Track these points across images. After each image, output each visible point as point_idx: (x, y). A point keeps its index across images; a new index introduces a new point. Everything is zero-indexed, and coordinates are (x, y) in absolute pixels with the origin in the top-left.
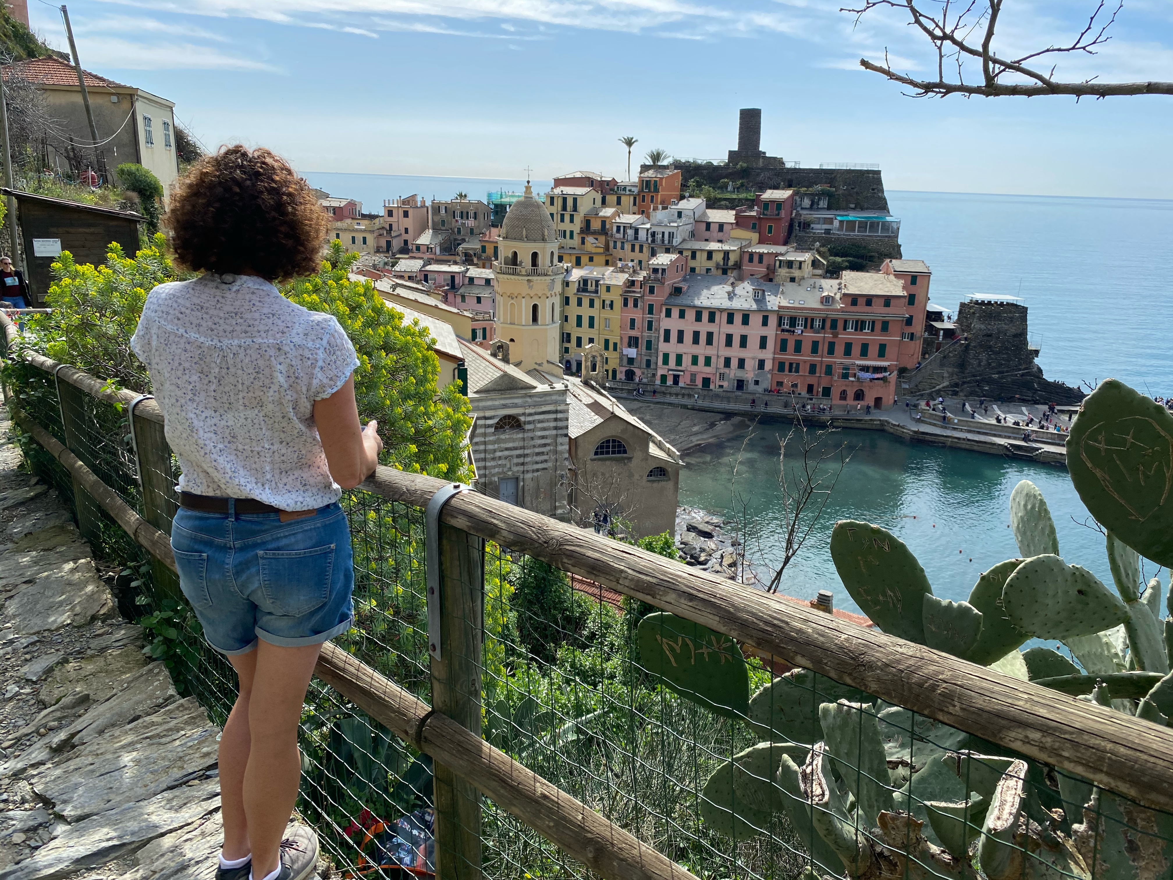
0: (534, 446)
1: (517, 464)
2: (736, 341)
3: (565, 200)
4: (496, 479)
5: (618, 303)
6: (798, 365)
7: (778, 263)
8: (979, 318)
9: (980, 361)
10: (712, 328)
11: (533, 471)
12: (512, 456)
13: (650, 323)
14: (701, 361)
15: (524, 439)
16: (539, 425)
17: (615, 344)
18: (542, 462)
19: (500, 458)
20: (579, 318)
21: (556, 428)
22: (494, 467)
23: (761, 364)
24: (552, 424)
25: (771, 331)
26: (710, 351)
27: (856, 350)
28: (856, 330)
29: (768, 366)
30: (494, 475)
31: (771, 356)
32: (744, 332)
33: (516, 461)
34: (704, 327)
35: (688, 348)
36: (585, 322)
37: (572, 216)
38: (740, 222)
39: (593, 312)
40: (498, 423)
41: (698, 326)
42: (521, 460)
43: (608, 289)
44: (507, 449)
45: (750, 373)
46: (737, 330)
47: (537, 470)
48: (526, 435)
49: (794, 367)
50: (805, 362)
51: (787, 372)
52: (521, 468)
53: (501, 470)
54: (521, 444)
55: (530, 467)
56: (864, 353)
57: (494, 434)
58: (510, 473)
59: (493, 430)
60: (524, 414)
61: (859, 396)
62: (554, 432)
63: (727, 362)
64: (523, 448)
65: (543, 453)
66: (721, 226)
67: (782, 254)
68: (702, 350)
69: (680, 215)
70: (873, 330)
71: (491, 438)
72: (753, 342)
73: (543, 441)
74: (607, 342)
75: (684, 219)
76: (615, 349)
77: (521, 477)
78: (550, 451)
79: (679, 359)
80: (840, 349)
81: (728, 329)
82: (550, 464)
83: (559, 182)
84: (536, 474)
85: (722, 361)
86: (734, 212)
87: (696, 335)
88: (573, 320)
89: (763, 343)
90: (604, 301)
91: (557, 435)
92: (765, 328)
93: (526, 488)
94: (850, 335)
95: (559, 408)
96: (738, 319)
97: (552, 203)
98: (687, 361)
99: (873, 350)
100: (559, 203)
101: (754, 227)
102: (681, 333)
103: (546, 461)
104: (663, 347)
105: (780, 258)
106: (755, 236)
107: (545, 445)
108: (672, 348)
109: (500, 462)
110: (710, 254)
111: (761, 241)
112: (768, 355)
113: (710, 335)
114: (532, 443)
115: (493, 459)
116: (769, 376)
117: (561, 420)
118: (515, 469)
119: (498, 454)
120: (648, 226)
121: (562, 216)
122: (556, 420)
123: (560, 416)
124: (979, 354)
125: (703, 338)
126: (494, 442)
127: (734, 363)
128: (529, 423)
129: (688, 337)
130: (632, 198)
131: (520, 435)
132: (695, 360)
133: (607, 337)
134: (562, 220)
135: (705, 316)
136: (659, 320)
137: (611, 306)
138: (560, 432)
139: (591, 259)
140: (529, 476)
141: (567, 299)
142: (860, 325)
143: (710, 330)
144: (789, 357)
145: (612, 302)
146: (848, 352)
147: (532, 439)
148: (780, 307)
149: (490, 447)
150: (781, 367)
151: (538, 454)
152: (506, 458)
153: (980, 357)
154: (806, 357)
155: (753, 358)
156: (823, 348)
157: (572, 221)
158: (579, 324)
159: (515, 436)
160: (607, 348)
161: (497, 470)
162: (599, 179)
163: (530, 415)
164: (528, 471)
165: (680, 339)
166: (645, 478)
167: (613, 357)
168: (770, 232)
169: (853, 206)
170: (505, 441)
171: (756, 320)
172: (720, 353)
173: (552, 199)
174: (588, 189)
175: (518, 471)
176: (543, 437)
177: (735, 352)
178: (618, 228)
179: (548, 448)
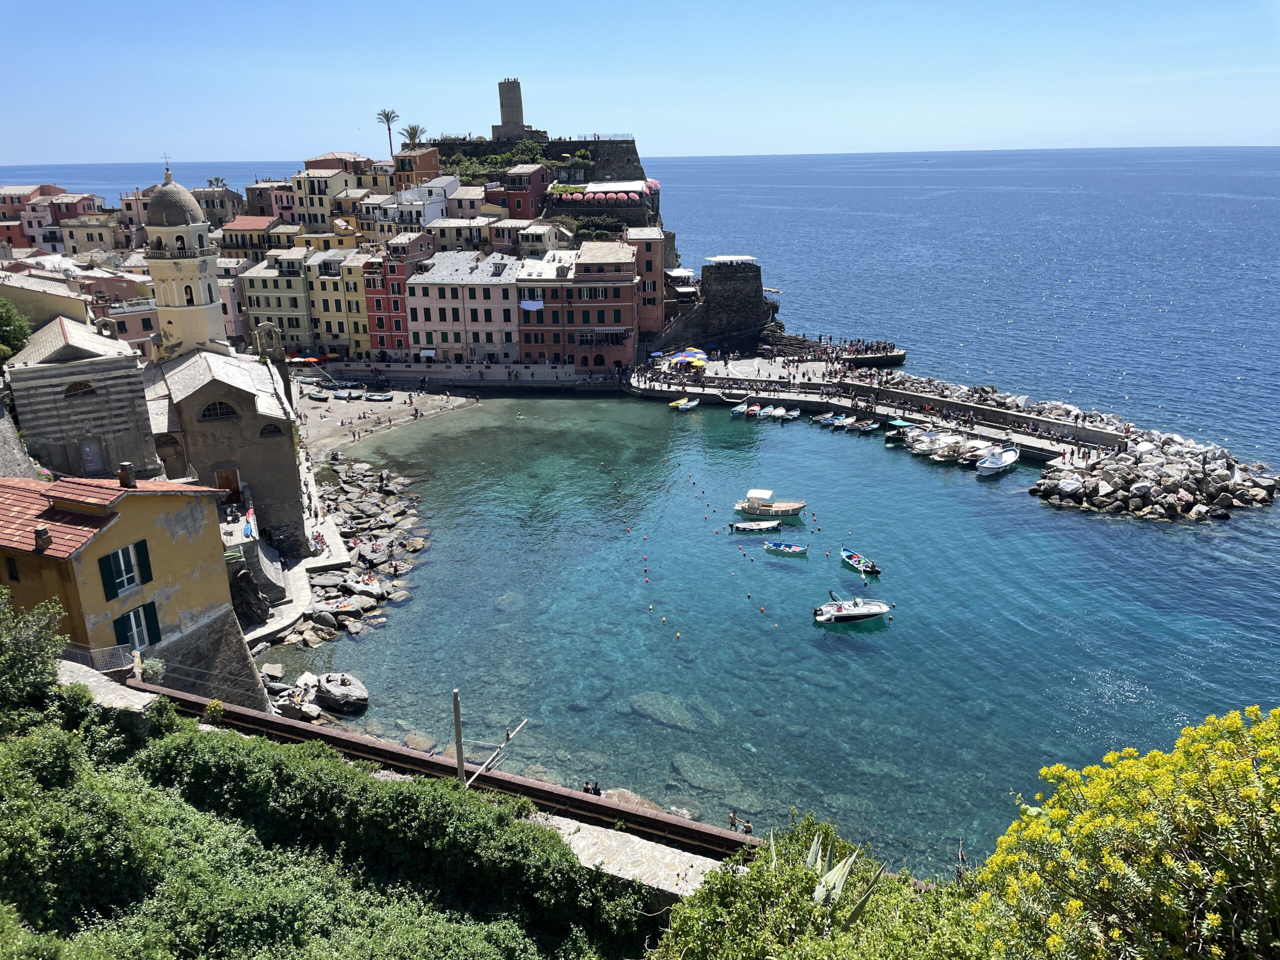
0: (110, 409)
1: (96, 427)
2: (481, 315)
3: (312, 183)
4: (76, 441)
5: (361, 287)
6: (542, 335)
7: (520, 237)
8: (715, 279)
9: (721, 320)
10: (457, 304)
11: (114, 432)
12: (88, 419)
13: (396, 302)
14: (451, 337)
15: (97, 403)
16: (112, 390)
17: (364, 326)
18: (122, 423)
19: (76, 422)
20: (326, 302)
21: (130, 391)
22: (72, 430)
23: (508, 336)
24: (126, 388)
25: (511, 304)
26: (458, 327)
27: (594, 317)
28: (591, 298)
29: (515, 338)
30: (74, 437)
31: (516, 329)
32: (487, 306)
33: (93, 423)
34: (449, 304)
35: (436, 325)
36: (332, 306)
37: (321, 200)
38: (489, 198)
39: (340, 295)
40: (68, 390)
41: (442, 304)
42: (99, 422)
43: (350, 271)
44: (81, 413)
45: (498, 346)
46: (480, 304)
47: (119, 431)
48: (99, 399)
49: (539, 338)
50: (548, 331)
51: (533, 343)
52: (101, 430)
53: (79, 432)
54: (96, 407)
55: (111, 428)
56: (601, 320)
57: (64, 400)
58: (89, 435)
59: (63, 396)
60: (94, 380)
61: (600, 360)
62: (130, 395)
63: (476, 336)
64: (97, 411)
65: (121, 415)
66: (472, 203)
67: (524, 229)
68: (449, 327)
69: (430, 193)
70: (606, 297)
71: (62, 404)
72: (498, 316)
73: (120, 404)
74: (356, 324)
75: (433, 197)
76: (365, 331)
77: (103, 438)
78: (129, 412)
79: (429, 336)
80: (578, 318)
81: (471, 304)
82: (130, 425)
83: (310, 165)
84: (118, 434)
85: (471, 336)
86: (483, 189)
87: (442, 311)
88: (319, 305)
89: (507, 315)
90: (347, 283)
91: (133, 398)
92: (506, 301)
93: (110, 448)
94: (586, 304)
95: (130, 373)
96: (479, 294)
97: (300, 188)
98: (437, 338)
99: (609, 317)
100: (306, 186)
101: (503, 204)
102: (427, 311)
103: (126, 422)
104: (412, 326)
105: (522, 232)
106: (504, 211)
107: (122, 408)
108: (419, 326)
109: (76, 426)
110: (459, 230)
111: (512, 216)
112: (513, 327)
113: (455, 311)
114: (107, 406)
115: (69, 423)
116: (518, 348)
117: (134, 383)
118: (95, 431)
119: (73, 418)
120: (395, 206)
121: (311, 199)
122: (129, 384)
123: (132, 380)
124: (719, 313)
125: (449, 315)
126: (67, 408)
127: (483, 337)
128: (101, 388)
129: (435, 315)
130: (388, 178)
131: (94, 400)
132: (445, 337)
133: (356, 320)
134: (312, 204)
135: (448, 293)
136: (403, 300)
137: (355, 289)
138: (136, 394)
139: (341, 242)
140: (110, 436)
141: (311, 283)
142: (593, 293)
143: (455, 306)
144: (533, 328)
145: (355, 284)
146: (586, 319)
147: (107, 402)
148: (518, 280)
149: (63, 412)
150: (527, 338)
151: (116, 416)
152: (82, 421)
153: (720, 316)
154: (549, 327)
155: (500, 331)
156: (563, 318)
157: (321, 204)
158: (326, 309)
159: (87, 401)
160: (357, 331)
161: (75, 433)
162: (352, 160)
163: (100, 380)
164: (108, 432)
165: (428, 318)
166: (258, 435)
167: (364, 339)
168: (519, 206)
169: (608, 177)
170: (78, 406)
171: (496, 295)
172: (468, 329)
173: (299, 182)
174: (337, 171)
175: (98, 433)
176: (119, 400)
177: (482, 327)
178: (367, 208)
179: (127, 410)
